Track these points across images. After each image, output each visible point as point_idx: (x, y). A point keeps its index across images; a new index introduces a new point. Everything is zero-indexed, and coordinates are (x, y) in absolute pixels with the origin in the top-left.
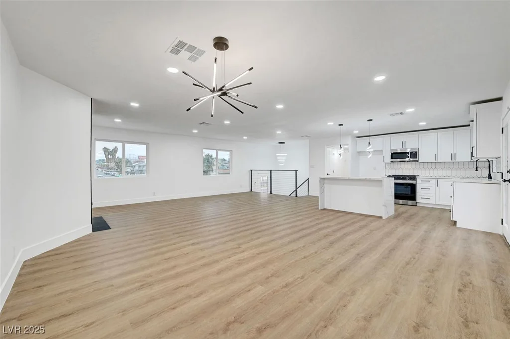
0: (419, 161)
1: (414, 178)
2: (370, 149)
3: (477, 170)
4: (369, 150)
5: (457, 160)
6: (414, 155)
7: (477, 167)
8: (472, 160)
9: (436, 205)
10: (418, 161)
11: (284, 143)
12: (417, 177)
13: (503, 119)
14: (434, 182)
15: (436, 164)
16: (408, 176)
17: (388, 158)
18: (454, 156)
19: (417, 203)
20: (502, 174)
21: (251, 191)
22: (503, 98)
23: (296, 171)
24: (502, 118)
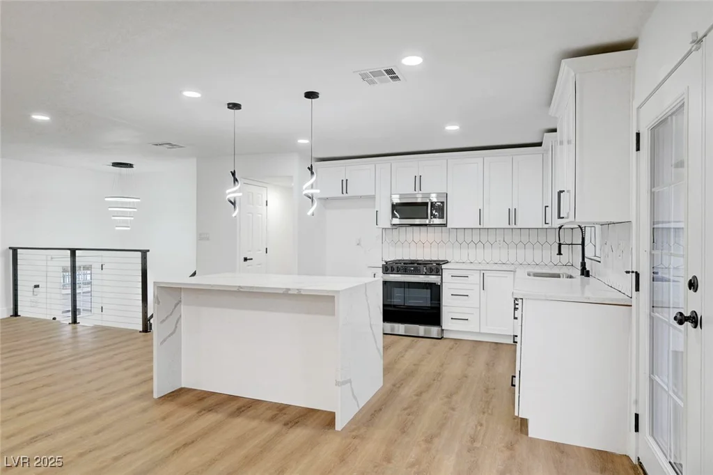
0: (448, 226)
1: (435, 267)
2: (312, 187)
3: (560, 253)
4: (310, 192)
5: (519, 226)
6: (440, 209)
7: (560, 245)
8: (546, 226)
9: (480, 333)
10: (445, 225)
11: (131, 166)
12: (443, 266)
13: (639, 108)
14: (475, 278)
15: (481, 233)
16: (425, 263)
17: (386, 218)
18: (512, 215)
19: (443, 330)
20: (637, 275)
21: (16, 314)
22: (641, 44)
23: (144, 253)
24: (636, 104)
